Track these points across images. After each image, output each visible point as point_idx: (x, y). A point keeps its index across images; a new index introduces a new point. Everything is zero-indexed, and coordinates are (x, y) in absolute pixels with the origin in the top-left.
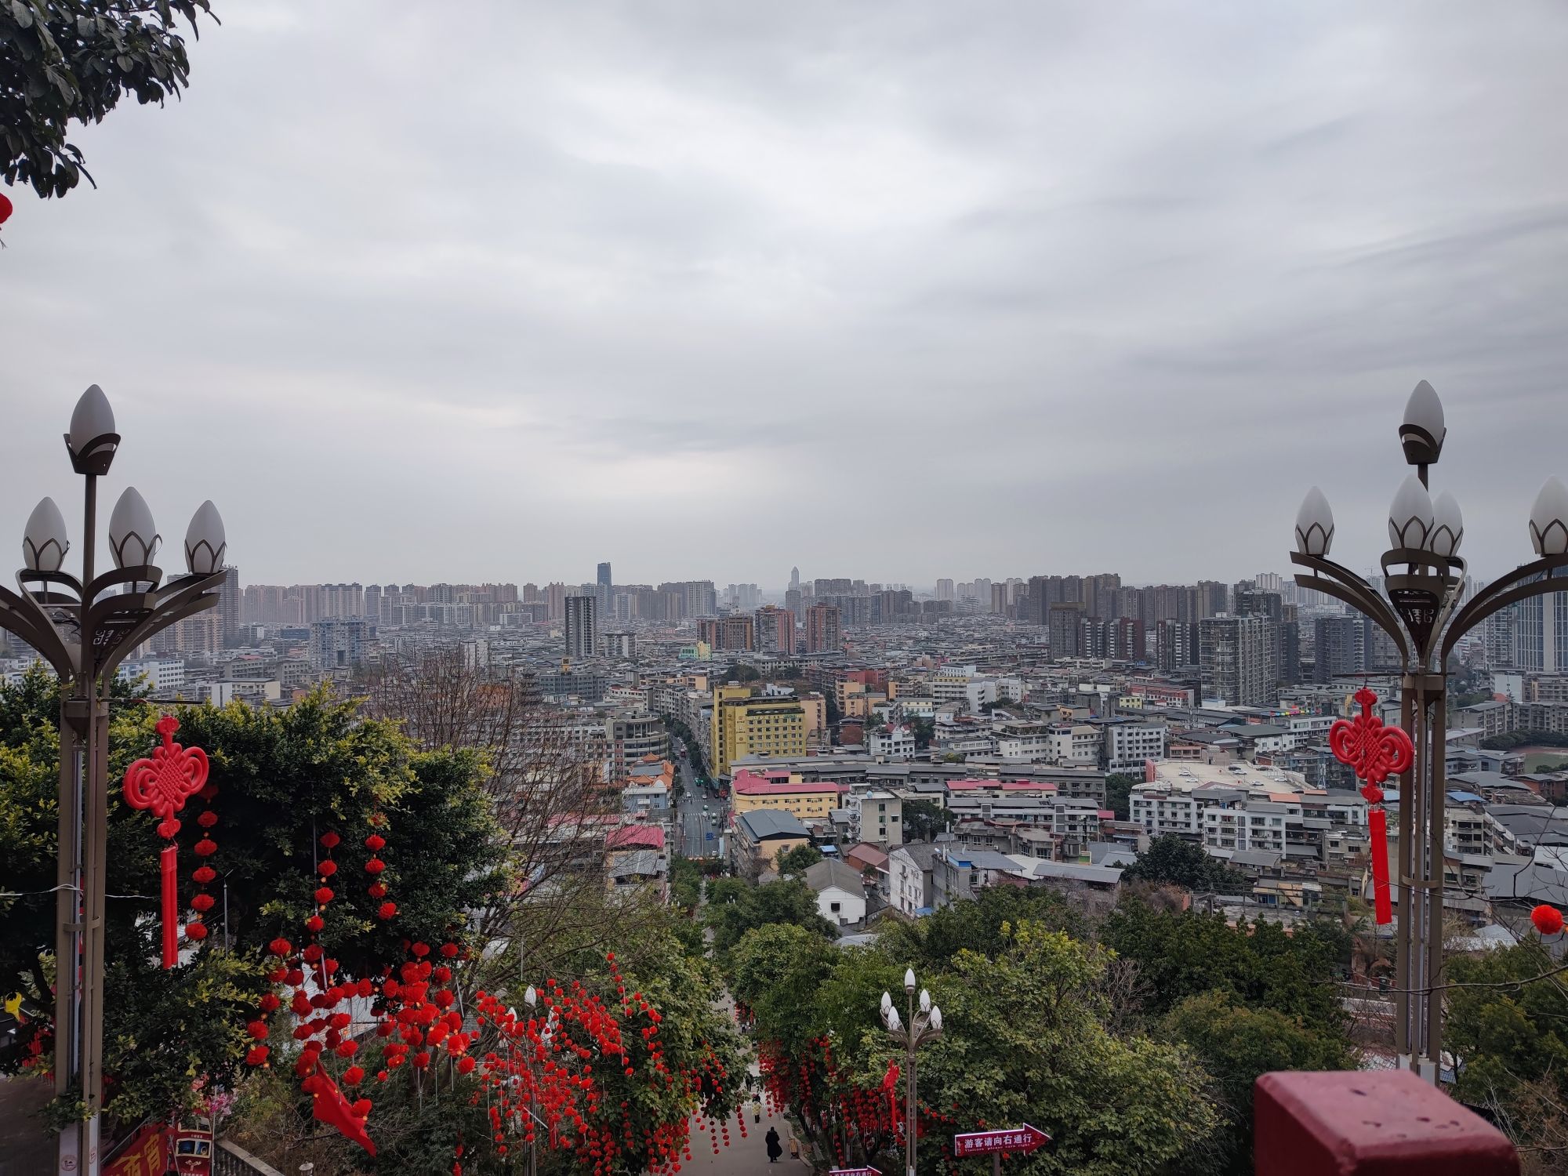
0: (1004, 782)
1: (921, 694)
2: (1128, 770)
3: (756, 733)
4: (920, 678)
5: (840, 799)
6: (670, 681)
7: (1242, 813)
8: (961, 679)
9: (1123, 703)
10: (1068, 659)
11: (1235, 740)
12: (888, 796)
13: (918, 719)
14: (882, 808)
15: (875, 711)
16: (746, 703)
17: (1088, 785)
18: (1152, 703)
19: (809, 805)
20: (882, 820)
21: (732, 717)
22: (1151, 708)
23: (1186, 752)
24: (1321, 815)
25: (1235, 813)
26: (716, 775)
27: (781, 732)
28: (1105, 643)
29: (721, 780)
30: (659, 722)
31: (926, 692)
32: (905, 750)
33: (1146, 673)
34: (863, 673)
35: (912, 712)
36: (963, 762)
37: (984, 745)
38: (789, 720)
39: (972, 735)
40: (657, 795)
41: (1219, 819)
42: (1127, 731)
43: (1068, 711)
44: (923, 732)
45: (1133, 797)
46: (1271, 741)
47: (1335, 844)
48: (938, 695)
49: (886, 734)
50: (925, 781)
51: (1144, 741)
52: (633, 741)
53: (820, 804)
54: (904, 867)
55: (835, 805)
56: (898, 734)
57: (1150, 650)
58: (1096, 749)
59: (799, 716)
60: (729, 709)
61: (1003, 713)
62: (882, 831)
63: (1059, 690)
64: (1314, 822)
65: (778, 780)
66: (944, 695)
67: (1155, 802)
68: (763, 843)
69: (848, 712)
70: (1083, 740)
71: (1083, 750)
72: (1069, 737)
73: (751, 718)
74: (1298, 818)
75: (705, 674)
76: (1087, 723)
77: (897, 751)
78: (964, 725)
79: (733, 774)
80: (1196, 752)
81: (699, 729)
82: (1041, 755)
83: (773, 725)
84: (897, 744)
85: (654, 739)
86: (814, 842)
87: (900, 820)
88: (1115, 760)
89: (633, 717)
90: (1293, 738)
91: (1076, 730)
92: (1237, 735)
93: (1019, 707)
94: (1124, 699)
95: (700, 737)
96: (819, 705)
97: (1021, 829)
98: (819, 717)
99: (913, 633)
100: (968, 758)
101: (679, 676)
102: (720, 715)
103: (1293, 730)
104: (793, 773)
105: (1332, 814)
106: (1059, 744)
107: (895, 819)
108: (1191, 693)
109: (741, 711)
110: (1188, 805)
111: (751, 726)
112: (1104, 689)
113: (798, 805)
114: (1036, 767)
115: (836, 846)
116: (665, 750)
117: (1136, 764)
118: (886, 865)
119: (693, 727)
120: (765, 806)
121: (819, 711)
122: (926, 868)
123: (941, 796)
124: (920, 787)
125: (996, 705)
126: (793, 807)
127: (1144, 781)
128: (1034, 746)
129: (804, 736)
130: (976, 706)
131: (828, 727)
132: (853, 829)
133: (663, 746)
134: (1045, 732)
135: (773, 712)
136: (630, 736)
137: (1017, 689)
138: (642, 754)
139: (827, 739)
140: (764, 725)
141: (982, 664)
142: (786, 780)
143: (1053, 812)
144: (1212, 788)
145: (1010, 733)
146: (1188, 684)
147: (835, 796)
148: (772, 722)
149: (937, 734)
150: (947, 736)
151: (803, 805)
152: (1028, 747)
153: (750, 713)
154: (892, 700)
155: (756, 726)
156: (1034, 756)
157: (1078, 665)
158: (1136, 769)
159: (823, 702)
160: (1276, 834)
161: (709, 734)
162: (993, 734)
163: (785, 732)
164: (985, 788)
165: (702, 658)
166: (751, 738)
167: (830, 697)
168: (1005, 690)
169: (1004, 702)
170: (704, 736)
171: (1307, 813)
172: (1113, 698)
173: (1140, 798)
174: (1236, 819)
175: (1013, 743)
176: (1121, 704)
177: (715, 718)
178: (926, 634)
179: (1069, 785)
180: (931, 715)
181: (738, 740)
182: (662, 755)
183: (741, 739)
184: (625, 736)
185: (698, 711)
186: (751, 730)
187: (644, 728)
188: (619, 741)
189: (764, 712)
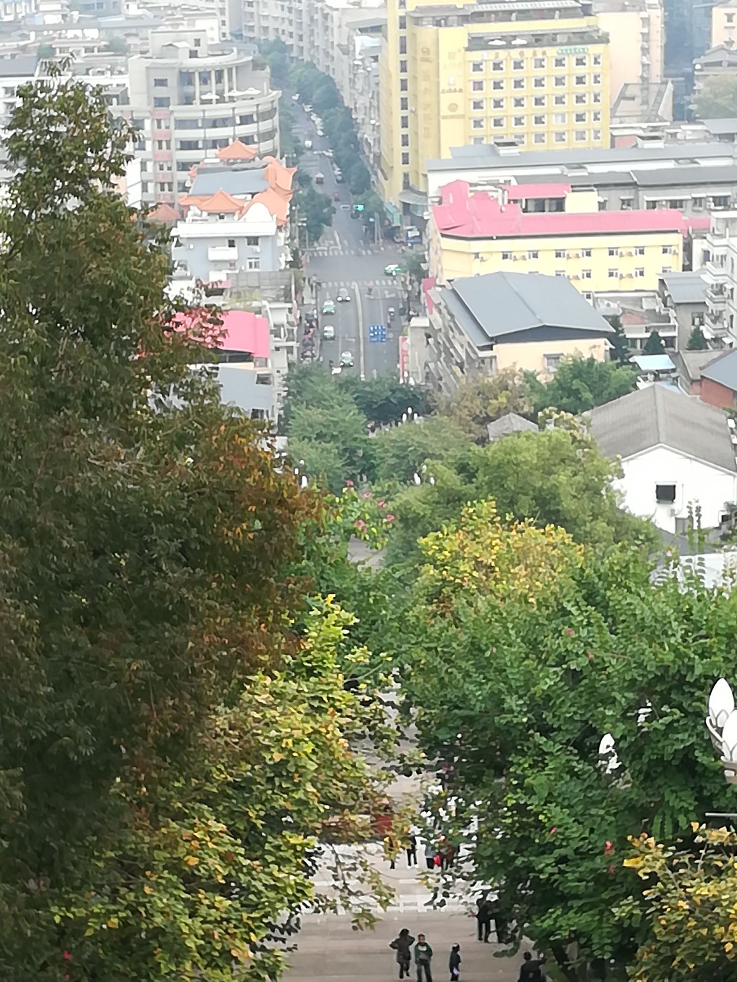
3: (489, 93)
5: (688, 248)
16: (466, 19)
19: (614, 262)
21: (431, 55)
26: (393, 193)
27: (549, 89)
29: (406, 206)
30: (257, 65)
38: (570, 62)
40: (253, 240)
52: (194, 111)
53: (639, 261)
55: (675, 263)
59: (593, 50)
60: (427, 33)
65: (540, 205)
68: (500, 349)
73: (477, 56)
79: (433, 191)
81: (352, 82)
83: (530, 71)
85: (244, 107)
86: (619, 348)
89: (193, 54)
95: (355, 102)
96: (646, 21)
98: (645, 51)
102: (403, 50)
104: (575, 188)
109: (454, 39)
111: (478, 76)
113: (586, 263)
115: (674, 357)
116: (267, 136)
119: (341, 77)
120: (508, 266)
121: (646, 37)
126: (575, 268)
129: (606, 100)
131: (666, 78)
132: (717, 318)
133: (265, 126)
135: (531, 41)
136: (188, 100)
138: (214, 144)
139: (666, 107)
140: (509, 74)
142: (559, 204)
147: (677, 240)
148: (529, 64)
151: (600, 262)
153: (477, 43)
155: (488, 75)
159: (657, 16)
161: (376, 95)
163: (560, 90)
166: (477, 105)
170: (363, 101)
177: (392, 57)
181: (444, 111)
182: (266, 146)
183: (453, 107)
184: (174, 100)
185: (350, 39)
186: (478, 86)
187: (219, 79)
188: (162, 110)
189: (509, 41)
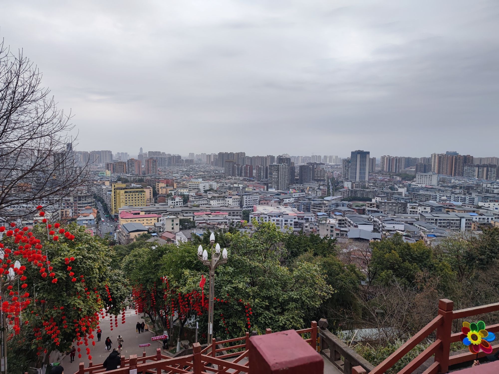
0: (212, 212)
1: (184, 187)
2: (248, 209)
3: (128, 199)
4: (184, 182)
5: (158, 219)
6: (95, 182)
7: (282, 219)
8: (197, 183)
9: (247, 190)
10: (230, 177)
11: (278, 200)
12: (175, 217)
13: (184, 195)
14: (173, 221)
15: (170, 192)
16: (124, 189)
17: (237, 213)
18: (255, 190)
19: (147, 221)
20: (172, 225)
21: (119, 194)
22: (254, 191)
23: (265, 203)
24: (302, 219)
25: (280, 219)
26: (113, 214)
27: (137, 199)
28: (241, 172)
29: (115, 215)
30: (91, 195)
31: (186, 187)
32: (180, 204)
33: (253, 181)
34: (165, 181)
35: (182, 193)
36: (199, 207)
37: (205, 202)
38: (140, 195)
39: (201, 199)
40: (90, 220)
41: (275, 221)
42: (248, 197)
43: (231, 192)
44: (186, 199)
45: (250, 216)
46: (288, 200)
47: (306, 227)
48: (190, 187)
49: (173, 199)
50: (186, 213)
51: (253, 200)
52: (81, 202)
53: (151, 221)
54: (181, 238)
55: (156, 221)
56: (177, 199)
57: (254, 175)
58: (239, 203)
59: (143, 193)
60: (118, 191)
61: (211, 192)
62: (173, 228)
63: (228, 186)
64: (301, 221)
65: (136, 214)
66: (192, 187)
67: (257, 217)
68: (131, 233)
69: (160, 193)
70: (235, 200)
71: (235, 203)
72: (232, 199)
73: (126, 194)
74: (297, 220)
75: (109, 181)
76: (237, 195)
77: (177, 204)
78: (199, 196)
79: (119, 212)
80: (267, 203)
81: (107, 198)
82: (223, 205)
83: (134, 196)
84: (177, 202)
85: (89, 201)
86: (149, 232)
87: (179, 225)
88: (245, 206)
90: (293, 199)
91: (233, 197)
92: (278, 198)
93: (216, 191)
94: (247, 188)
95: (107, 201)
96: (150, 190)
97: (218, 225)
98: (150, 194)
99: (182, 169)
100: (200, 206)
101: (99, 181)
102: (115, 193)
103: (293, 197)
104: (141, 211)
105: (305, 219)
106: (228, 201)
107: (177, 224)
108: (266, 187)
109: (122, 192)
110: (266, 218)
111: (126, 197)
112: (241, 186)
113: (143, 222)
114: (222, 208)
115: (157, 233)
116: (94, 205)
117: (250, 207)
118: (175, 238)
119: (105, 198)
120: (131, 222)
121: (150, 192)
122: (189, 237)
123: (192, 217)
124: (185, 215)
125: (209, 190)
126: (142, 222)
127: (253, 211)
128: (221, 202)
129: (145, 201)
130: (202, 191)
131: (153, 198)
132: (163, 228)
133: (93, 204)
134: (224, 197)
135: (134, 192)
136: (80, 200)
137: (215, 186)
138: (84, 207)
139: (153, 201)
140: (131, 196)
141: (204, 178)
142: (139, 214)
143: (227, 221)
144: (273, 212)
145: (213, 198)
146: (265, 184)
147: (156, 218)
148: (134, 195)
149: (190, 199)
150: (193, 199)
151: (145, 222)
152: (219, 202)
153: (126, 192)
154: (175, 189)
155: (128, 197)
156: (221, 205)
157: (233, 179)
158: (250, 209)
159: (152, 189)
160: (291, 224)
161: (110, 200)
162: (208, 198)
163: (138, 199)
164: (206, 214)
165: (108, 176)
166: (126, 201)
167: (154, 188)
168: (211, 186)
169: (211, 189)
170: (108, 201)
171: (299, 219)
172: (244, 188)
173: (252, 216)
174: (280, 221)
175: (215, 201)
176: (246, 190)
177: (113, 194)
178: (186, 169)
179: (232, 213)
180: (188, 194)
181: (121, 202)
182: (93, 207)
183: (122, 201)
184: (78, 200)
185: (106, 192)
186: (126, 198)
187: (85, 198)
188: (76, 202)
189: (130, 192)
